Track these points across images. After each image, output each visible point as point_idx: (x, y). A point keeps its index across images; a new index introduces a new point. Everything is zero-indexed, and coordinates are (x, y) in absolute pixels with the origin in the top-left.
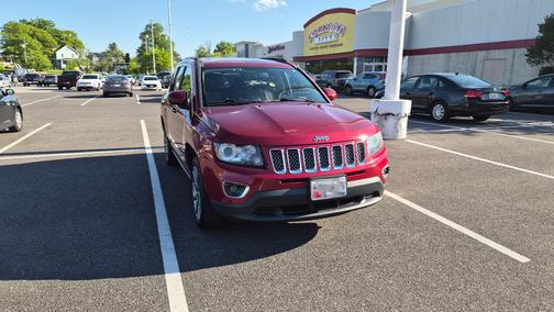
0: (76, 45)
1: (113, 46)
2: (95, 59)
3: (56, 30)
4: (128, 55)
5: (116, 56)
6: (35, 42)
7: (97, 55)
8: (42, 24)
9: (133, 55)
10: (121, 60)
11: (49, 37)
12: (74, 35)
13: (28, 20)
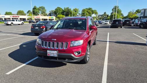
0: (96, 13)
1: (105, 13)
2: (100, 16)
3: (92, 10)
4: (108, 15)
5: (105, 15)
6: (87, 13)
7: (101, 15)
8: (90, 9)
9: (110, 15)
10: (106, 16)
11: (91, 12)
12: (96, 11)
13: (87, 8)
